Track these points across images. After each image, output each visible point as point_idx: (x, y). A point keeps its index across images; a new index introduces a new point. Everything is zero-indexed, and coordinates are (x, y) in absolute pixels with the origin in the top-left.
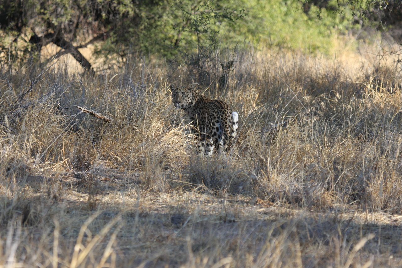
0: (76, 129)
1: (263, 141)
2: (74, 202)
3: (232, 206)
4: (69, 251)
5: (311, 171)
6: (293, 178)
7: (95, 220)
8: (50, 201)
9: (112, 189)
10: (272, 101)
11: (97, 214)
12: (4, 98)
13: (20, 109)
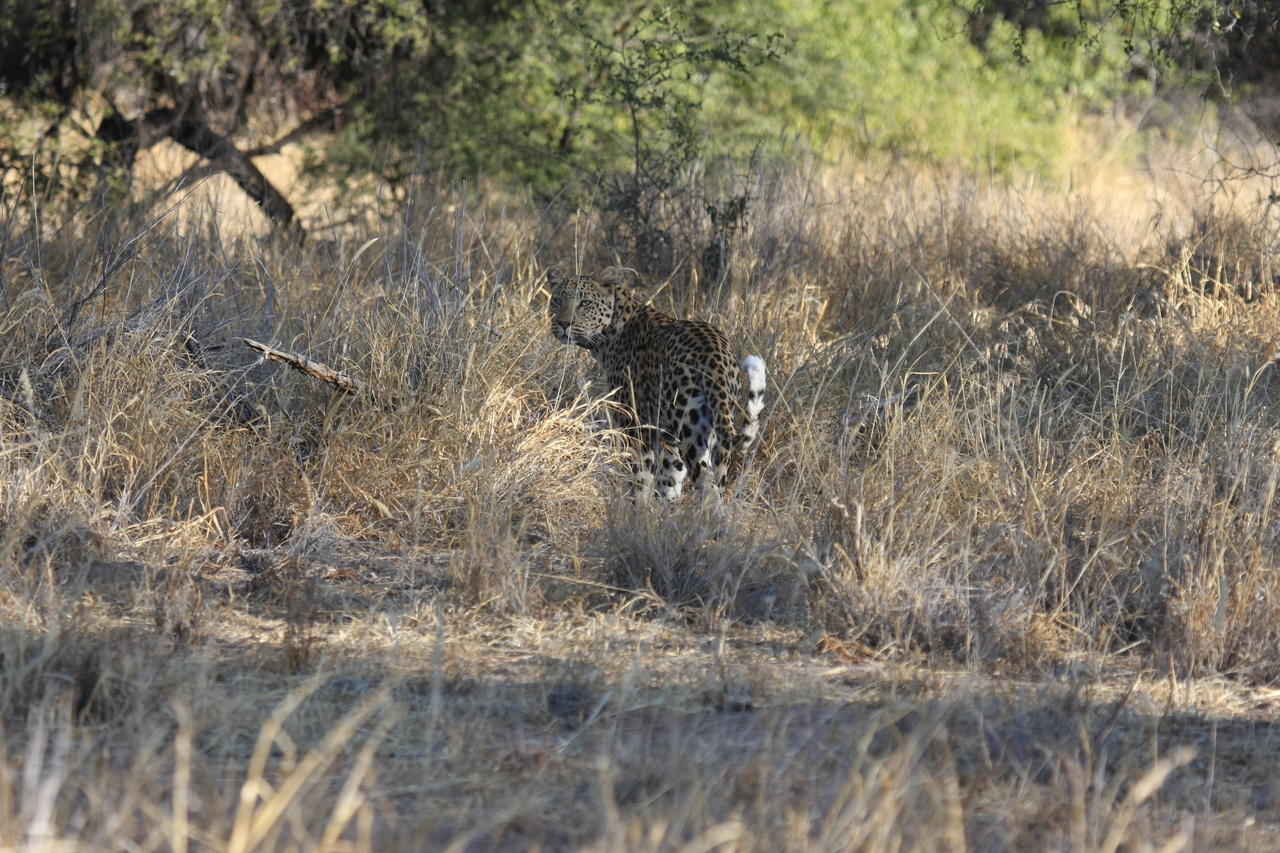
0: (246, 414)
1: (842, 452)
2: (239, 646)
3: (743, 658)
4: (224, 803)
5: (995, 549)
6: (936, 571)
7: (307, 705)
8: (165, 643)
9: (361, 604)
10: (869, 324)
11: (314, 682)
12: (18, 314)
13: (66, 351)
